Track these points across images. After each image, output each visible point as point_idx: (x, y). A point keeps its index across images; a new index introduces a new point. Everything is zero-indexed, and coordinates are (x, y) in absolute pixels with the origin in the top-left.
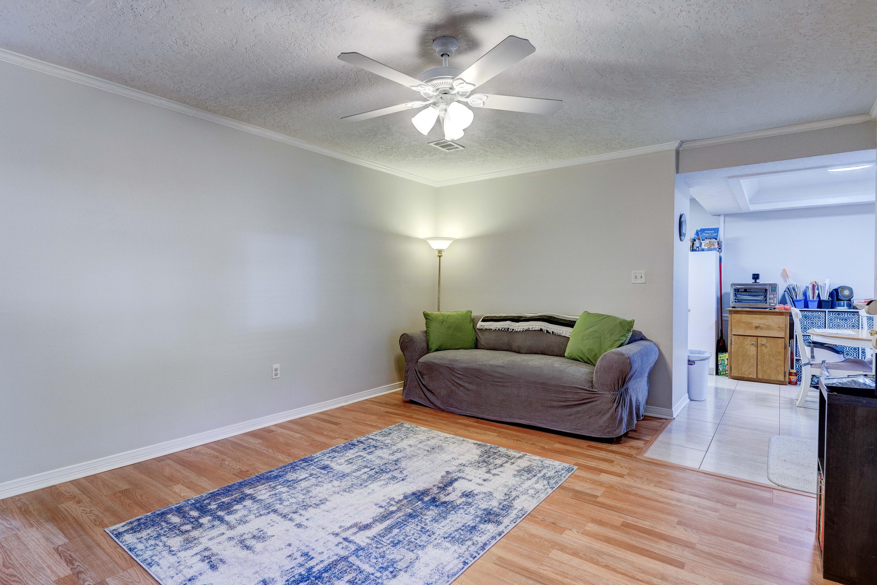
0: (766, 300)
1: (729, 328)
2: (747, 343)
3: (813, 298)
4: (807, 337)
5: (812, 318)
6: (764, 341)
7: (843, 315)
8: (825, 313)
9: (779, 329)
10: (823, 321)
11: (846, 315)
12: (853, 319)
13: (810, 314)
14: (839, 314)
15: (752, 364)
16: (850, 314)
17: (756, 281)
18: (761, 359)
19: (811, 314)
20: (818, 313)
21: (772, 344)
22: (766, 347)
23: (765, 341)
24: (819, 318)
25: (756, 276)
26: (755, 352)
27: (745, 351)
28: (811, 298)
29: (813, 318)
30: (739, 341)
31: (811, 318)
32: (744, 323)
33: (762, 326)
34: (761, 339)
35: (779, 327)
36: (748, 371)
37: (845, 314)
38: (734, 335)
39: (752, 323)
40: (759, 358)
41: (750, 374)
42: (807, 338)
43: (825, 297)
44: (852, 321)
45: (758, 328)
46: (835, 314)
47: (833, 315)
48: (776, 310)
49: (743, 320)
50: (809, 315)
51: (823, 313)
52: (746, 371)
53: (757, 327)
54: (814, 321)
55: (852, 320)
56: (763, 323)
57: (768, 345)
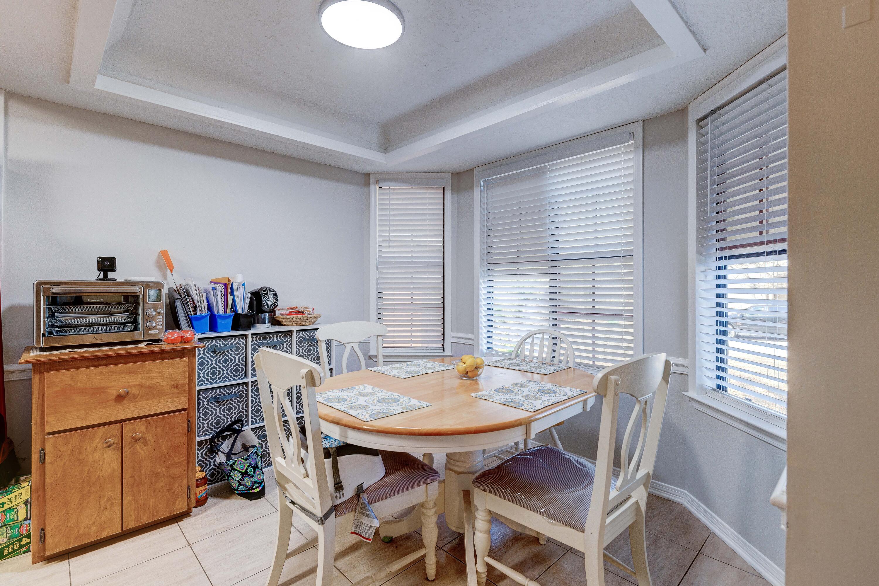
0: (135, 321)
1: (35, 415)
2: (94, 445)
3: (226, 312)
4: (218, 390)
5: (226, 351)
6: (140, 427)
7: (270, 338)
8: (246, 338)
9: (175, 390)
10: (243, 354)
11: (275, 338)
12: (285, 344)
13: (221, 343)
14: (265, 338)
15: (110, 499)
16: (280, 336)
17: (105, 277)
18: (133, 476)
19: (223, 344)
20: (235, 340)
21: (159, 430)
22: (145, 443)
23: (143, 429)
24: (237, 349)
25: (107, 263)
26: (116, 466)
27: (86, 470)
28: (221, 312)
29: (228, 351)
30: (70, 446)
31: (224, 352)
32: (83, 391)
33: (134, 391)
34: (131, 427)
35: (176, 387)
36: (97, 524)
37: (273, 336)
38: (50, 434)
39: (108, 388)
40: (126, 476)
41: (104, 529)
42: (218, 392)
43: (242, 307)
44: (283, 348)
45: (124, 398)
46: (260, 339)
47: (256, 340)
48: (164, 346)
49: (80, 385)
50: (220, 345)
51: (242, 339)
52: (92, 525)
53: (120, 398)
54: (228, 356)
55: (283, 345)
56: (138, 383)
57: (149, 436)
